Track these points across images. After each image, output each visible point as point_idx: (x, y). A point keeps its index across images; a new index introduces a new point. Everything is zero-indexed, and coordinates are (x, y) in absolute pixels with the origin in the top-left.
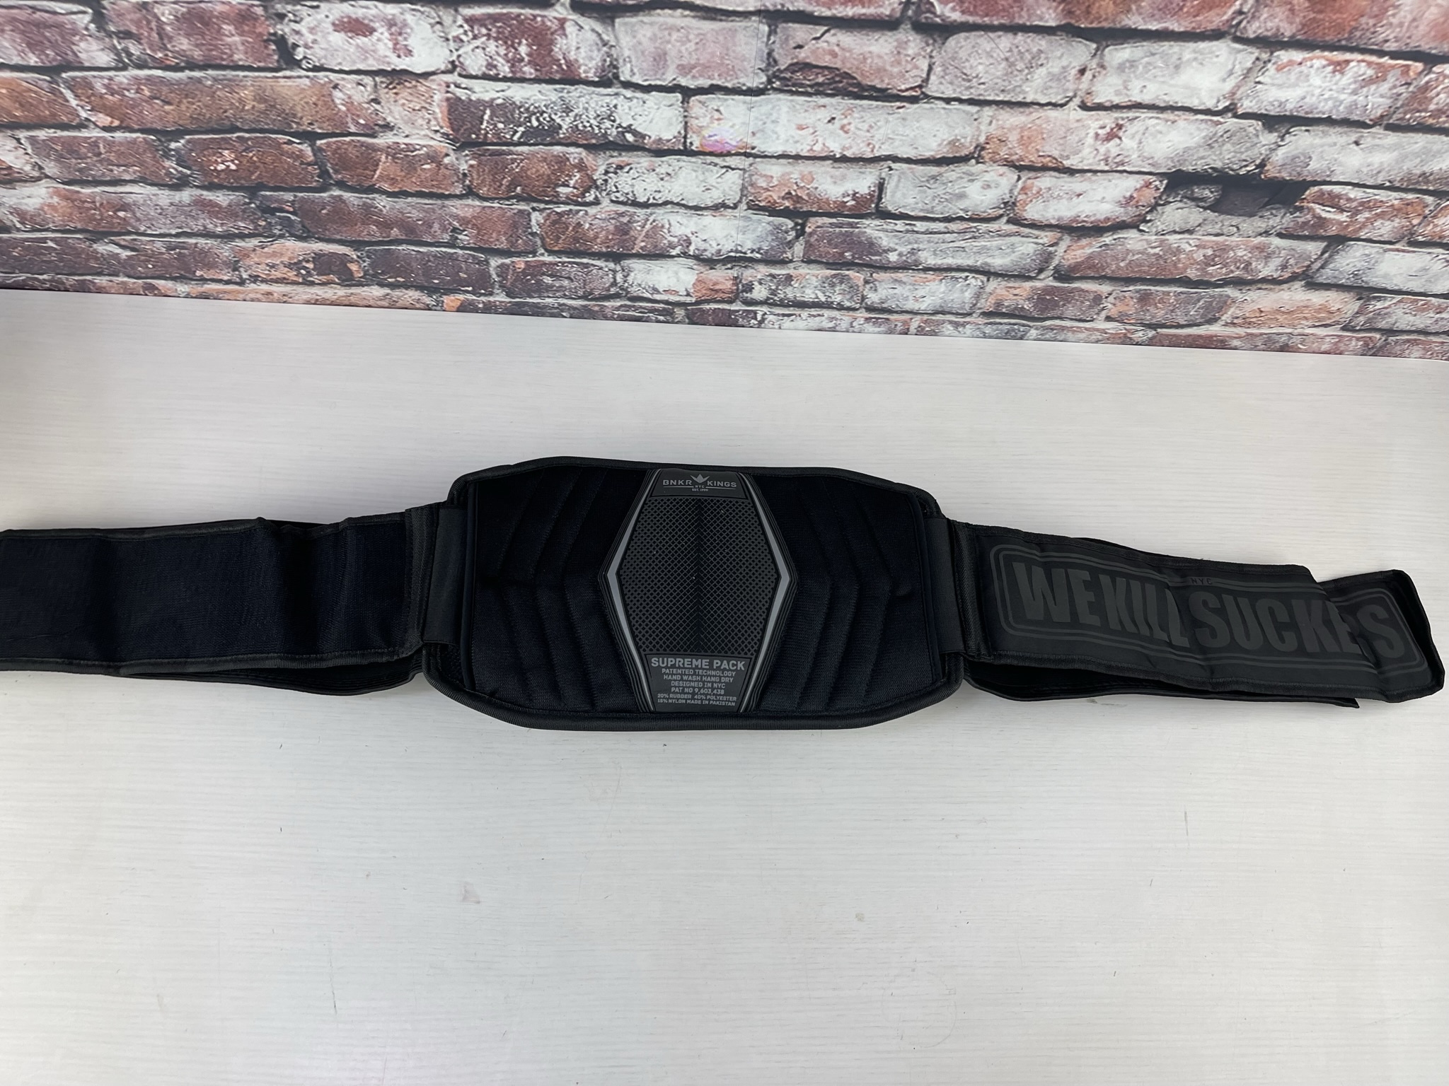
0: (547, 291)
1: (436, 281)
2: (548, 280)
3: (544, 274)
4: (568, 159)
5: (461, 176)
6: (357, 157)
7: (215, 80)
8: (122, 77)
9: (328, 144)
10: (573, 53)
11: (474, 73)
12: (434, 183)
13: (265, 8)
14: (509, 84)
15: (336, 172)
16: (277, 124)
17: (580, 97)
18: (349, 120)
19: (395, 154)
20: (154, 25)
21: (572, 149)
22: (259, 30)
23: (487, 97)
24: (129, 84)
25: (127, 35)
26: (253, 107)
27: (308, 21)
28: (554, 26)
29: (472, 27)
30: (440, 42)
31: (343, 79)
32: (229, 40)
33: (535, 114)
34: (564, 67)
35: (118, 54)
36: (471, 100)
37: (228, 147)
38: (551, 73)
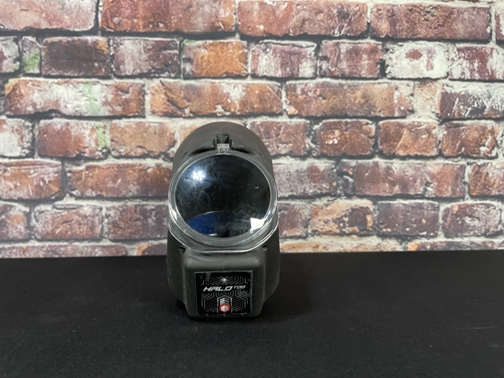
0: (466, 231)
1: (408, 229)
2: (468, 220)
3: (466, 215)
4: (487, 128)
5: (438, 142)
6: (393, 133)
7: (349, 86)
8: (311, 84)
9: (383, 124)
10: (494, 66)
11: (455, 77)
12: (425, 148)
13: (383, 45)
14: (468, 83)
15: (382, 144)
16: (365, 112)
17: (495, 89)
18: (396, 109)
19: (411, 129)
20: (337, 53)
21: (489, 122)
22: (377, 57)
23: (458, 91)
24: (313, 88)
25: (325, 58)
26: (359, 101)
27: (397, 53)
28: (488, 51)
29: (459, 53)
30: (445, 60)
31: (402, 84)
32: (363, 63)
33: (476, 99)
34: (490, 74)
35: (316, 70)
36: (451, 93)
37: (339, 127)
38: (484, 76)
